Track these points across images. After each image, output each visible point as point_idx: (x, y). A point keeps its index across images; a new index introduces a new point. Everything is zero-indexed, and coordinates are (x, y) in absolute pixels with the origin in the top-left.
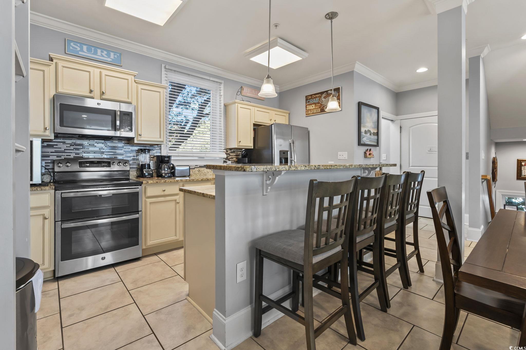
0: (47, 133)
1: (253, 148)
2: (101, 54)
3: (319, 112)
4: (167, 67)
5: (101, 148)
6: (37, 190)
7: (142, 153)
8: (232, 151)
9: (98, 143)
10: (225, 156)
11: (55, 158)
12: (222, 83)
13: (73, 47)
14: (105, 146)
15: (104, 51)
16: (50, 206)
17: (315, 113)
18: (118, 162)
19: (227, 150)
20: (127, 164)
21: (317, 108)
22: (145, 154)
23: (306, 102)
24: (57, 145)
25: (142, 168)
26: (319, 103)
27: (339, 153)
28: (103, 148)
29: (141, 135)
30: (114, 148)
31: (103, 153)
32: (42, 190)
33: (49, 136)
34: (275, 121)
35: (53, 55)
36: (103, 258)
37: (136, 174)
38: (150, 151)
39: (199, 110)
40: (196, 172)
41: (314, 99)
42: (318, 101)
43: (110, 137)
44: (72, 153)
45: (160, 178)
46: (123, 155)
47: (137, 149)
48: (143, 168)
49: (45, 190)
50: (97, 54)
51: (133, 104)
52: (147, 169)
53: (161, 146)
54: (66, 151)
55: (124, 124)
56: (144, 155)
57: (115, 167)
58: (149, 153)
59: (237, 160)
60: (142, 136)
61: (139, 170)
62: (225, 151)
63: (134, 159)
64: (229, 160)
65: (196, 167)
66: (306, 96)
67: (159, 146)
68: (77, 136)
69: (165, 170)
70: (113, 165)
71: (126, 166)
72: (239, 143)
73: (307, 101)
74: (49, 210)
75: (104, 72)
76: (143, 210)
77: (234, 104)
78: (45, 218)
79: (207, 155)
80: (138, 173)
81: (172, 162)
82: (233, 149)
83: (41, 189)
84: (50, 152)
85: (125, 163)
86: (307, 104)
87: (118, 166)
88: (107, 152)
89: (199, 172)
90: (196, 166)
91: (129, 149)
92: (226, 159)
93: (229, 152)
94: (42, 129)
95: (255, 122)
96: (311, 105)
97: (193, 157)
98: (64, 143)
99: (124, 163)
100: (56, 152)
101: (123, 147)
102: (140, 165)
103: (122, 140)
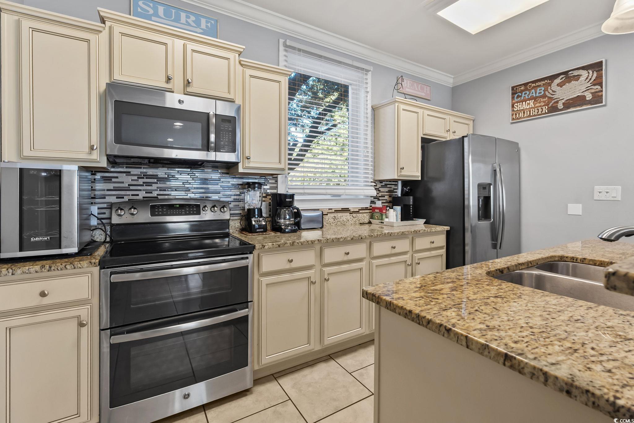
0: (95, 155)
1: (420, 179)
2: (187, 21)
3: (546, 113)
4: (288, 43)
5: (186, 181)
6: (67, 269)
7: (250, 189)
8: (383, 184)
9: (181, 173)
10: (374, 193)
11: (113, 200)
12: (370, 71)
13: (142, 8)
14: (191, 179)
15: (191, 16)
16: (90, 298)
17: (535, 115)
18: (211, 206)
19: (376, 183)
20: (226, 208)
21: (540, 106)
22: (254, 191)
23: (513, 98)
24: (117, 177)
25: (248, 215)
26: (544, 96)
27: (597, 188)
28: (189, 181)
29: (250, 158)
30: (205, 181)
31: (188, 190)
32: (75, 268)
33: (99, 162)
34: (455, 133)
35: (105, 12)
36: (186, 396)
37: (239, 224)
38: (261, 187)
39: (312, 127)
40: (330, 220)
41: (533, 91)
42: (543, 93)
43: (200, 163)
44: (140, 190)
45: (279, 234)
46: (220, 193)
47: (241, 183)
48: (252, 216)
49: (80, 268)
50: (180, 21)
51: (236, 102)
52: (256, 216)
53: (277, 177)
54: (131, 188)
55: (223, 138)
56: (252, 193)
57: (207, 215)
58: (261, 189)
59: (390, 199)
60: (251, 160)
61: (244, 218)
62: (375, 184)
63: (235, 200)
64: (378, 200)
65: (330, 211)
66: (513, 88)
67: (274, 177)
68: (146, 161)
69: (286, 220)
70: (204, 211)
71: (224, 212)
72: (401, 172)
73: (516, 96)
74: (89, 307)
75: (191, 46)
76: (255, 299)
77: (394, 104)
78: (81, 325)
79: (347, 191)
80: (243, 223)
81: (296, 204)
82: (384, 181)
83: (73, 266)
84: (106, 190)
85: (223, 207)
86: (514, 101)
87: (212, 211)
88: (195, 188)
89: (334, 220)
90: (329, 209)
91: (229, 183)
92: (374, 198)
93: (379, 185)
94: (87, 150)
95: (424, 135)
96: (524, 103)
97: (326, 194)
98: (128, 173)
99: (221, 208)
100: (115, 189)
101: (220, 179)
102: (246, 210)
103: (218, 168)
